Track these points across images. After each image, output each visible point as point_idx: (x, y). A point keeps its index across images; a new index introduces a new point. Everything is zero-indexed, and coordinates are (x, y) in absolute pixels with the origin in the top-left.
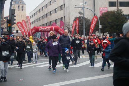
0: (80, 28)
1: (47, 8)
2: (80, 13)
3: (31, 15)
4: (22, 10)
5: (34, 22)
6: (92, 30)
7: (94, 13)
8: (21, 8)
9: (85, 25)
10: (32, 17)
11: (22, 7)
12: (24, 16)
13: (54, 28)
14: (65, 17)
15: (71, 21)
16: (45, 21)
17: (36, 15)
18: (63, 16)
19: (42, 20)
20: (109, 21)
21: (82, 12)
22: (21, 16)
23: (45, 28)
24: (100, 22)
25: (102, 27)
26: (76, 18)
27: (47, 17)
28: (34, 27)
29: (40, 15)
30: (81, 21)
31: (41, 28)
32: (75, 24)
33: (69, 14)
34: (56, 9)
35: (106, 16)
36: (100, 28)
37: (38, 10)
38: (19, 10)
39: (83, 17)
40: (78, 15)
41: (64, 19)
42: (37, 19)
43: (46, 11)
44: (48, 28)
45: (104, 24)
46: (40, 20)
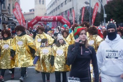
1: (59, 1)
2: (86, 3)
3: (48, 7)
4: (43, 4)
5: (50, 14)
6: (94, 19)
10: (48, 9)
11: (43, 1)
12: (44, 9)
14: (73, 8)
16: (58, 12)
18: (71, 7)
20: (116, 9)
22: (42, 9)
25: (107, 16)
27: (59, 8)
33: (77, 5)
34: (67, 1)
35: (112, 4)
36: (105, 18)
38: (40, 4)
39: (89, 7)
43: (59, 3)
45: (110, 14)
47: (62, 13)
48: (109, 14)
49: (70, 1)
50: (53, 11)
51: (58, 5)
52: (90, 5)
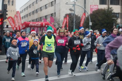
0: (70, 25)
1: (37, 4)
2: (71, 10)
3: (21, 10)
4: (12, 5)
5: (24, 17)
7: (85, 10)
8: (11, 3)
9: (75, 22)
10: (22, 12)
11: (13, 2)
12: (14, 11)
13: (44, 24)
14: (55, 13)
15: (61, 17)
16: (35, 16)
17: (26, 11)
18: (53, 12)
19: (32, 16)
20: (100, 18)
21: (73, 9)
22: (11, 11)
23: (36, 23)
24: (91, 20)
25: (92, 24)
26: (66, 15)
27: (37, 12)
28: (25, 23)
29: (30, 10)
30: (72, 18)
31: (31, 24)
32: (66, 21)
33: (60, 11)
34: (47, 5)
35: (97, 13)
37: (28, 5)
38: (9, 5)
39: (73, 14)
40: (69, 12)
41: (54, 15)
42: (27, 15)
43: (36, 7)
44: (38, 24)
46: (30, 15)
47: (41, 18)
48: (94, 23)
49: (52, 5)
50: (29, 15)
51: (36, 9)
52: (74, 12)
